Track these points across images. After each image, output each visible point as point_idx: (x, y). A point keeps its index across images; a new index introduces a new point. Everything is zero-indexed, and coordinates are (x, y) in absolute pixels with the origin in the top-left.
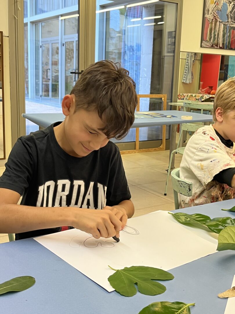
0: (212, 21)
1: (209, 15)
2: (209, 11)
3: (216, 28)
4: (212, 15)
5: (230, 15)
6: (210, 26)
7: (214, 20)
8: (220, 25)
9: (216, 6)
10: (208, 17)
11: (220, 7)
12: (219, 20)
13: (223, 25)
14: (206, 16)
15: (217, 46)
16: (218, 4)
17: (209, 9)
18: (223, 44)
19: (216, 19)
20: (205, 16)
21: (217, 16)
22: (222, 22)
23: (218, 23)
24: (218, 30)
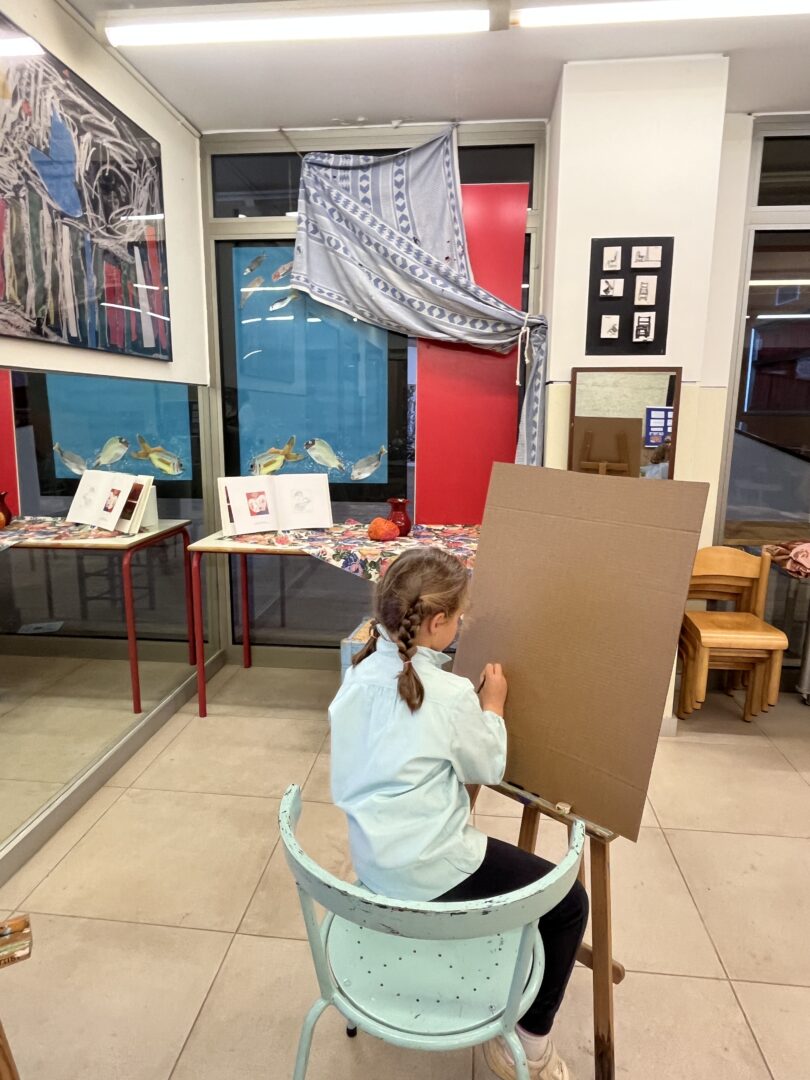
0: (17, 197)
3: (41, 240)
5: (89, 191)
6: (8, 220)
7: (24, 193)
8: (54, 226)
9: (21, 117)
11: (41, 132)
12: (46, 199)
13: (66, 229)
15: (60, 335)
16: (29, 111)
18: (81, 324)
19: (31, 189)
21: (34, 173)
22: (63, 216)
23: (45, 213)
24: (50, 251)
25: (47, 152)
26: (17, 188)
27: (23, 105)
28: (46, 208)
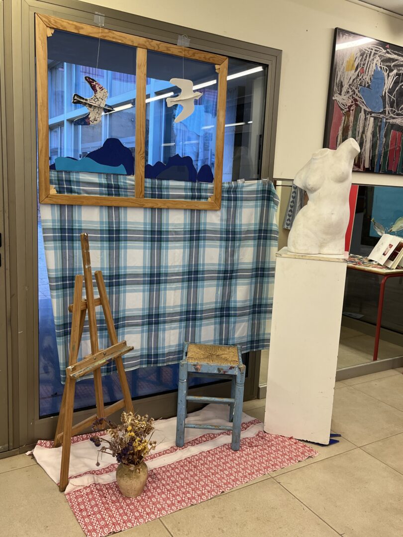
0: (349, 111)
1: (343, 96)
2: (342, 86)
3: (358, 126)
4: (348, 95)
5: (390, 98)
6: (343, 122)
8: (366, 119)
9: (358, 75)
10: (341, 101)
11: (368, 80)
12: (364, 108)
13: (372, 119)
14: (336, 97)
15: (361, 168)
16: (363, 72)
17: (342, 82)
18: (372, 161)
19: (357, 105)
20: (334, 98)
22: (371, 113)
23: (362, 115)
25: (369, 87)
27: (360, 68)
28: (363, 112)
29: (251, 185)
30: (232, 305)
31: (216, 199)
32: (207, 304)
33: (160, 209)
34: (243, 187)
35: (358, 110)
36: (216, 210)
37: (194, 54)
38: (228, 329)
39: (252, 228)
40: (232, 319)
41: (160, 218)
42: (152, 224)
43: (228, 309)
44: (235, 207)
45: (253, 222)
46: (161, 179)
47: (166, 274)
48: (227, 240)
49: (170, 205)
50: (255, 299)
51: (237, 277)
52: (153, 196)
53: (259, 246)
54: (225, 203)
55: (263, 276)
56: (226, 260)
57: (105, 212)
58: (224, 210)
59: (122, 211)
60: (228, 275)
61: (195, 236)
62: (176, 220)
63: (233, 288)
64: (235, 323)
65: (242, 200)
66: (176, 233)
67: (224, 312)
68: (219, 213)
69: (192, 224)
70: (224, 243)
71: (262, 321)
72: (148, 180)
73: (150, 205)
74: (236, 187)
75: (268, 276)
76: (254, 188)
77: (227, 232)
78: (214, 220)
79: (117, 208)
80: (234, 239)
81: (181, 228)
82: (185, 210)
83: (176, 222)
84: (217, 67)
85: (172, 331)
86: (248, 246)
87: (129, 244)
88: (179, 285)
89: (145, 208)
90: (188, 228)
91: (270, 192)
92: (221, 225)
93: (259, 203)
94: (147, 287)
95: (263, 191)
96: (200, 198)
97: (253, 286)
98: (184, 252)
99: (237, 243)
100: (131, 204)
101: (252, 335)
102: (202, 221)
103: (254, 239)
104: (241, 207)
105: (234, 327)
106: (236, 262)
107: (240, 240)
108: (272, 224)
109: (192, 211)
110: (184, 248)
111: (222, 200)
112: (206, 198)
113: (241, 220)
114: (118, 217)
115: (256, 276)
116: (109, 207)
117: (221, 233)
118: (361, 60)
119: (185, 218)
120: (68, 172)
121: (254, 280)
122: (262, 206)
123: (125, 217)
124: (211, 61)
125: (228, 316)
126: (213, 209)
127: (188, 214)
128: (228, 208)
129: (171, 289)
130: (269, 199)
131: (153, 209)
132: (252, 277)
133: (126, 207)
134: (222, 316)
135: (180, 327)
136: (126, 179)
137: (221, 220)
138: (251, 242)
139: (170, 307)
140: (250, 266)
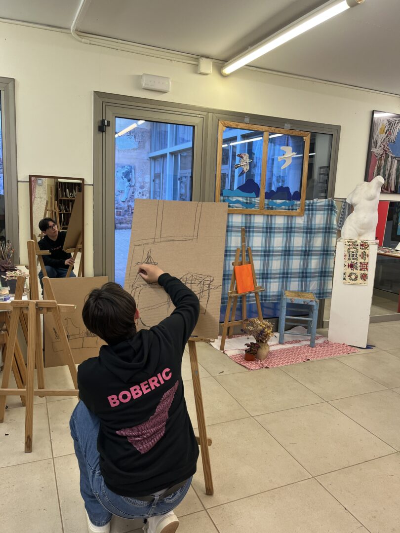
0: (381, 157)
1: (377, 149)
2: (377, 143)
3: (387, 166)
4: (380, 148)
6: (377, 164)
7: (384, 155)
8: (392, 162)
9: (387, 136)
10: (376, 152)
11: (393, 138)
12: (391, 155)
13: (396, 161)
14: (373, 150)
15: (388, 190)
16: (390, 134)
17: (377, 141)
18: (396, 187)
19: (386, 154)
20: (371, 151)
21: (388, 149)
22: (395, 158)
23: (390, 159)
24: (389, 168)
25: (394, 142)
26: (383, 154)
27: (389, 133)
28: (390, 157)
29: (322, 202)
30: (309, 271)
31: (302, 210)
32: (294, 269)
33: (272, 216)
34: (317, 203)
35: (387, 156)
36: (301, 216)
37: (292, 133)
38: (306, 285)
39: (322, 226)
40: (308, 279)
41: (271, 220)
42: (267, 224)
43: (306, 273)
44: (312, 214)
45: (322, 223)
46: (273, 199)
47: (273, 251)
48: (307, 233)
49: (277, 213)
50: (322, 268)
51: (311, 255)
52: (268, 208)
53: (325, 237)
54: (306, 212)
55: (327, 254)
56: (306, 244)
57: (244, 217)
58: (306, 216)
59: (252, 216)
60: (307, 253)
61: (289, 230)
62: (280, 221)
63: (309, 260)
64: (310, 281)
65: (316, 210)
66: (279, 228)
67: (304, 275)
68: (303, 218)
69: (288, 224)
70: (305, 235)
71: (326, 281)
72: (266, 200)
73: (267, 213)
74: (313, 203)
75: (330, 255)
76: (323, 203)
77: (307, 228)
78: (300, 221)
79: (250, 215)
80: (311, 233)
81: (282, 226)
82: (285, 216)
83: (279, 223)
84: (304, 138)
85: (275, 284)
86: (319, 237)
87: (255, 234)
88: (280, 258)
89: (264, 215)
90: (286, 226)
91: (332, 206)
92: (304, 224)
93: (326, 212)
94: (262, 258)
95: (328, 205)
96: (293, 209)
97: (321, 260)
98: (283, 239)
99: (313, 235)
100: (257, 213)
101: (320, 290)
102: (294, 222)
103: (323, 233)
104: (315, 214)
105: (310, 283)
106: (311, 246)
107: (314, 233)
108: (333, 224)
109: (288, 216)
110: (283, 237)
111: (305, 210)
112: (296, 210)
113: (315, 222)
114: (250, 220)
115: (323, 254)
116: (246, 215)
117: (304, 229)
118: (389, 128)
119: (284, 221)
120: (228, 197)
121: (322, 257)
122: (328, 214)
123: (254, 220)
124: (302, 135)
125: (306, 277)
126: (300, 216)
127: (286, 218)
128: (308, 215)
129: (275, 260)
130: (332, 210)
131: (268, 215)
132: (320, 255)
133: (254, 215)
134: (302, 277)
135: (279, 282)
136: (255, 199)
137: (304, 222)
138: (321, 235)
139: (274, 270)
140: (320, 249)
